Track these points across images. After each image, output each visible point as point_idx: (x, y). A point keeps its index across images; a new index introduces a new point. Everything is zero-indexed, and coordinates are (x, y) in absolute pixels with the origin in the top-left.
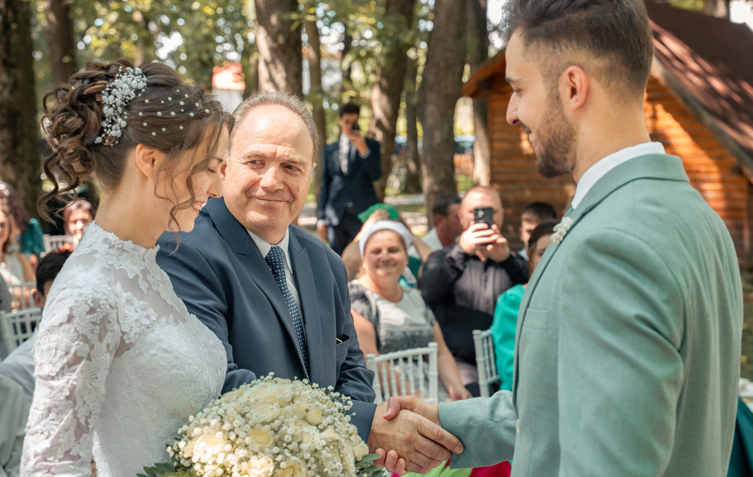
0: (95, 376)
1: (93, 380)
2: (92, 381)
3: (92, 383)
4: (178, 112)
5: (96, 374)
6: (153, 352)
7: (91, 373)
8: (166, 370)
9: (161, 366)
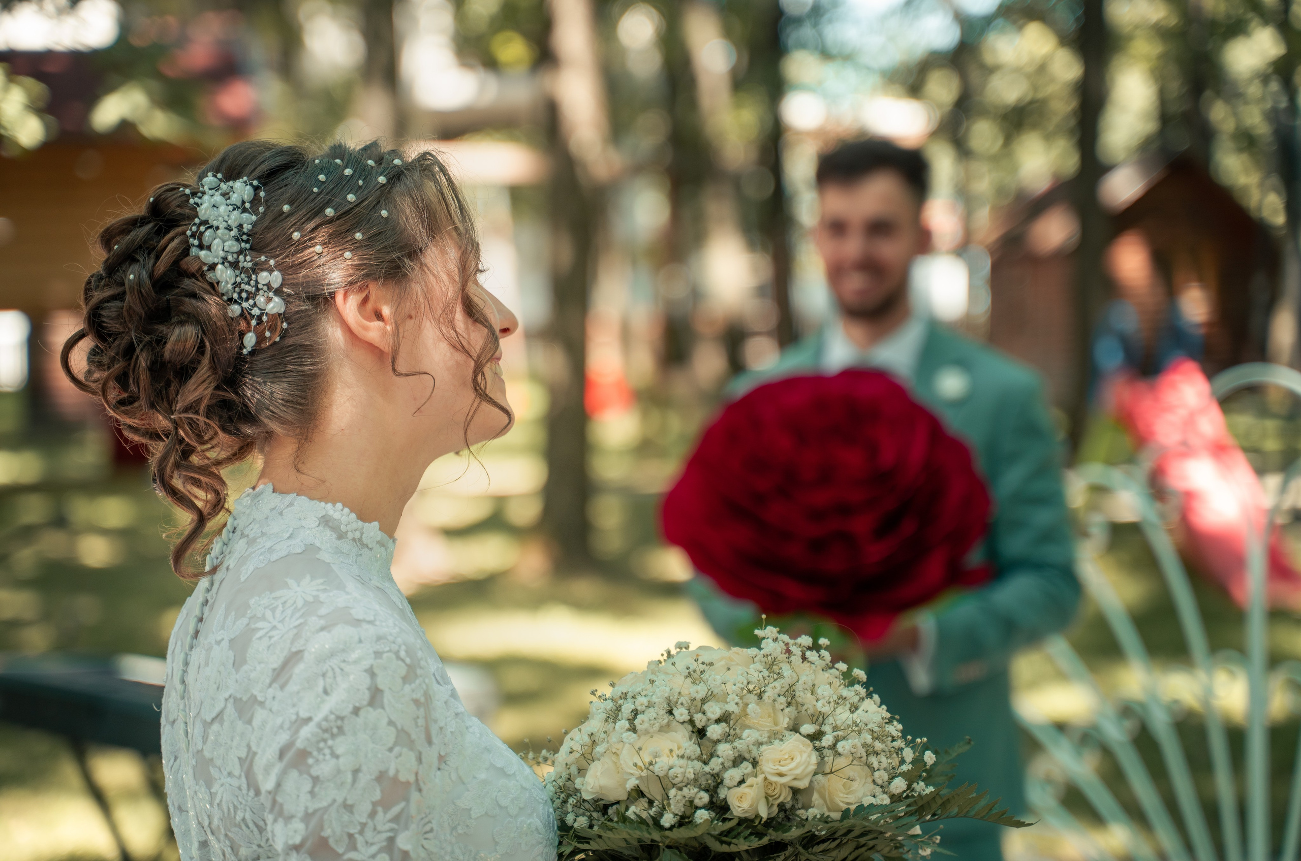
0: (427, 828)
1: (427, 836)
2: (426, 839)
3: (425, 842)
4: (357, 190)
5: (430, 822)
6: (482, 776)
7: (422, 819)
8: (511, 817)
9: (500, 806)
